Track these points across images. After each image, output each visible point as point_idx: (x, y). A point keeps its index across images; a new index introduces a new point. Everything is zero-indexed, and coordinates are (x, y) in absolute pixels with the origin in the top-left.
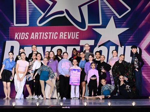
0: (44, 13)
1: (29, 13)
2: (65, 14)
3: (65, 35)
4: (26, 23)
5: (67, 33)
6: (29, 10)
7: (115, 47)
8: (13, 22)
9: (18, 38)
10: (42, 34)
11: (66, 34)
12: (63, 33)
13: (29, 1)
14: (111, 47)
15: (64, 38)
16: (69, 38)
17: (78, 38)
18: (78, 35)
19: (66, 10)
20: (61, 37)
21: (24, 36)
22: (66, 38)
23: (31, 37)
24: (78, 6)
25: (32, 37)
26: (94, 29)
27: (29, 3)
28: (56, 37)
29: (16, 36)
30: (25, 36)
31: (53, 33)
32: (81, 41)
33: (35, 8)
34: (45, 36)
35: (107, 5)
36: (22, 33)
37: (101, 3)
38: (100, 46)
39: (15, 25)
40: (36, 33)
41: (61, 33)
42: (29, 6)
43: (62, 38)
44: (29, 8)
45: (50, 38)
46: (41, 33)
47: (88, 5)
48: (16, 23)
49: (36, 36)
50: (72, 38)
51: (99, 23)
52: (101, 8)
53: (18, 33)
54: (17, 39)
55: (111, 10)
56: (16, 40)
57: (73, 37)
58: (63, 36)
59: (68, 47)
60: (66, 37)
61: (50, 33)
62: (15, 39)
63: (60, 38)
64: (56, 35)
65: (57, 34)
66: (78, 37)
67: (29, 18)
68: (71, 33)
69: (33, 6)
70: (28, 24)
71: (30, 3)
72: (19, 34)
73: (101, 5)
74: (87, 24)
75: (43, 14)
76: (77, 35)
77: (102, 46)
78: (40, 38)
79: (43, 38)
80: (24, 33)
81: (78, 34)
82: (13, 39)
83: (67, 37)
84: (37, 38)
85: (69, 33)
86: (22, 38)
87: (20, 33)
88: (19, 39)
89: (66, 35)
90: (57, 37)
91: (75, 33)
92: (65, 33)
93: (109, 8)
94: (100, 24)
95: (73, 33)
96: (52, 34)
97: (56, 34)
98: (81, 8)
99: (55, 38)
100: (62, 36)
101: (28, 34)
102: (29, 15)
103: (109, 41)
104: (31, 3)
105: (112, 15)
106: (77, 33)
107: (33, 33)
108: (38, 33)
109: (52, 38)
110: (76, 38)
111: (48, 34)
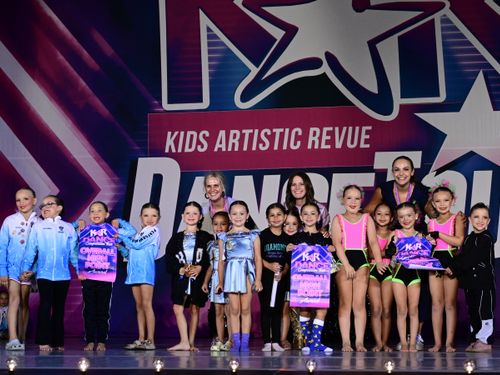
0: (257, 67)
1: (210, 67)
2: (325, 69)
3: (325, 137)
4: (200, 100)
5: (331, 129)
6: (210, 59)
7: (491, 172)
8: (159, 98)
9: (177, 149)
10: (251, 136)
11: (328, 133)
12: (318, 130)
13: (209, 29)
14: (477, 174)
15: (324, 146)
16: (338, 145)
17: (368, 146)
18: (368, 137)
19: (329, 56)
20: (314, 142)
21: (193, 141)
22: (329, 147)
23: (218, 146)
24: (368, 42)
25: (220, 145)
26: (422, 116)
27: (209, 37)
28: (295, 144)
29: (170, 142)
30: (199, 143)
31: (287, 130)
32: (378, 155)
33: (229, 50)
34: (260, 141)
35: (462, 36)
36: (189, 133)
37: (443, 29)
38: (439, 171)
39: (167, 106)
40: (232, 132)
41: (312, 130)
42: (209, 44)
43: (316, 147)
44: (210, 52)
45: (276, 147)
46: (247, 132)
47: (399, 37)
48: (170, 101)
49: (231, 141)
50: (349, 145)
51: (437, 95)
52: (444, 44)
53: (176, 133)
54: (174, 151)
55: (476, 51)
56: (170, 155)
57: (352, 143)
58: (320, 138)
59: (334, 175)
60: (327, 142)
61: (278, 131)
62: (167, 151)
63: (309, 147)
64: (297, 138)
65: (300, 133)
66: (366, 142)
67: (211, 82)
68: (345, 129)
69: (223, 44)
70: (205, 104)
71: (211, 36)
72: (179, 135)
73: (444, 37)
74: (398, 101)
75: (254, 71)
76: (364, 137)
77: (447, 172)
78: (245, 148)
79: (254, 148)
80: (195, 134)
81: (367, 132)
82: (158, 152)
83: (331, 142)
84: (236, 149)
85: (337, 129)
86: (187, 150)
87: (182, 133)
88: (180, 150)
89: (329, 138)
90: (299, 143)
91: (357, 128)
92: (325, 129)
93: (469, 43)
94: (442, 98)
95: (351, 128)
96: (282, 135)
97: (297, 133)
98: (378, 45)
99: (293, 147)
100: (316, 139)
101: (207, 134)
102: (210, 74)
103: (472, 154)
104: (216, 37)
105: (480, 67)
106: (364, 129)
107: (222, 133)
108: (238, 132)
109: (285, 147)
110: (363, 145)
111: (269, 133)
